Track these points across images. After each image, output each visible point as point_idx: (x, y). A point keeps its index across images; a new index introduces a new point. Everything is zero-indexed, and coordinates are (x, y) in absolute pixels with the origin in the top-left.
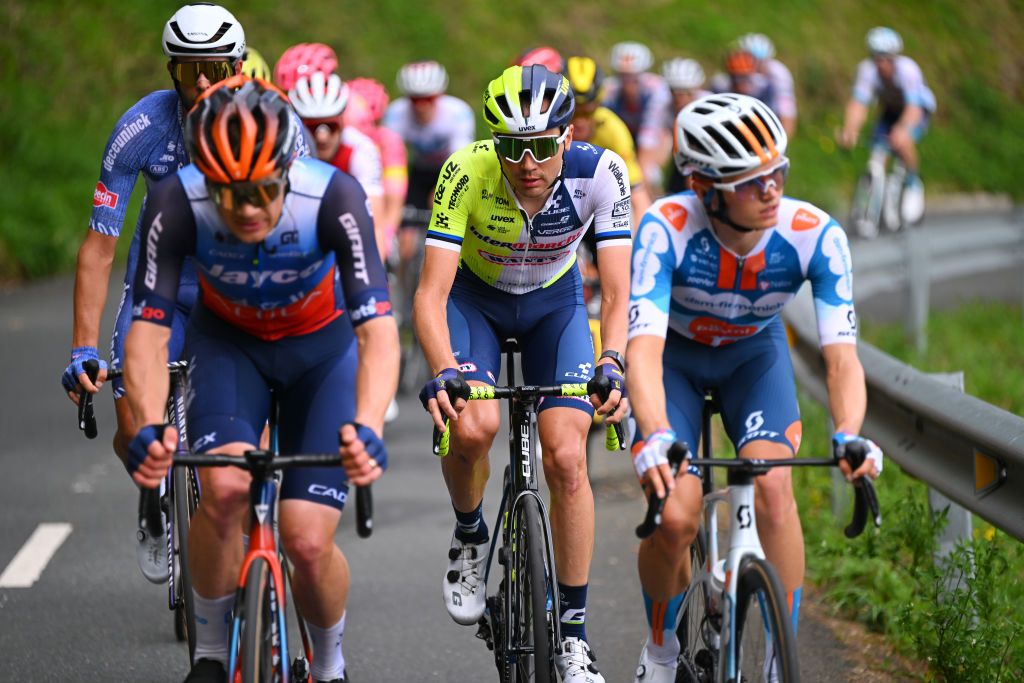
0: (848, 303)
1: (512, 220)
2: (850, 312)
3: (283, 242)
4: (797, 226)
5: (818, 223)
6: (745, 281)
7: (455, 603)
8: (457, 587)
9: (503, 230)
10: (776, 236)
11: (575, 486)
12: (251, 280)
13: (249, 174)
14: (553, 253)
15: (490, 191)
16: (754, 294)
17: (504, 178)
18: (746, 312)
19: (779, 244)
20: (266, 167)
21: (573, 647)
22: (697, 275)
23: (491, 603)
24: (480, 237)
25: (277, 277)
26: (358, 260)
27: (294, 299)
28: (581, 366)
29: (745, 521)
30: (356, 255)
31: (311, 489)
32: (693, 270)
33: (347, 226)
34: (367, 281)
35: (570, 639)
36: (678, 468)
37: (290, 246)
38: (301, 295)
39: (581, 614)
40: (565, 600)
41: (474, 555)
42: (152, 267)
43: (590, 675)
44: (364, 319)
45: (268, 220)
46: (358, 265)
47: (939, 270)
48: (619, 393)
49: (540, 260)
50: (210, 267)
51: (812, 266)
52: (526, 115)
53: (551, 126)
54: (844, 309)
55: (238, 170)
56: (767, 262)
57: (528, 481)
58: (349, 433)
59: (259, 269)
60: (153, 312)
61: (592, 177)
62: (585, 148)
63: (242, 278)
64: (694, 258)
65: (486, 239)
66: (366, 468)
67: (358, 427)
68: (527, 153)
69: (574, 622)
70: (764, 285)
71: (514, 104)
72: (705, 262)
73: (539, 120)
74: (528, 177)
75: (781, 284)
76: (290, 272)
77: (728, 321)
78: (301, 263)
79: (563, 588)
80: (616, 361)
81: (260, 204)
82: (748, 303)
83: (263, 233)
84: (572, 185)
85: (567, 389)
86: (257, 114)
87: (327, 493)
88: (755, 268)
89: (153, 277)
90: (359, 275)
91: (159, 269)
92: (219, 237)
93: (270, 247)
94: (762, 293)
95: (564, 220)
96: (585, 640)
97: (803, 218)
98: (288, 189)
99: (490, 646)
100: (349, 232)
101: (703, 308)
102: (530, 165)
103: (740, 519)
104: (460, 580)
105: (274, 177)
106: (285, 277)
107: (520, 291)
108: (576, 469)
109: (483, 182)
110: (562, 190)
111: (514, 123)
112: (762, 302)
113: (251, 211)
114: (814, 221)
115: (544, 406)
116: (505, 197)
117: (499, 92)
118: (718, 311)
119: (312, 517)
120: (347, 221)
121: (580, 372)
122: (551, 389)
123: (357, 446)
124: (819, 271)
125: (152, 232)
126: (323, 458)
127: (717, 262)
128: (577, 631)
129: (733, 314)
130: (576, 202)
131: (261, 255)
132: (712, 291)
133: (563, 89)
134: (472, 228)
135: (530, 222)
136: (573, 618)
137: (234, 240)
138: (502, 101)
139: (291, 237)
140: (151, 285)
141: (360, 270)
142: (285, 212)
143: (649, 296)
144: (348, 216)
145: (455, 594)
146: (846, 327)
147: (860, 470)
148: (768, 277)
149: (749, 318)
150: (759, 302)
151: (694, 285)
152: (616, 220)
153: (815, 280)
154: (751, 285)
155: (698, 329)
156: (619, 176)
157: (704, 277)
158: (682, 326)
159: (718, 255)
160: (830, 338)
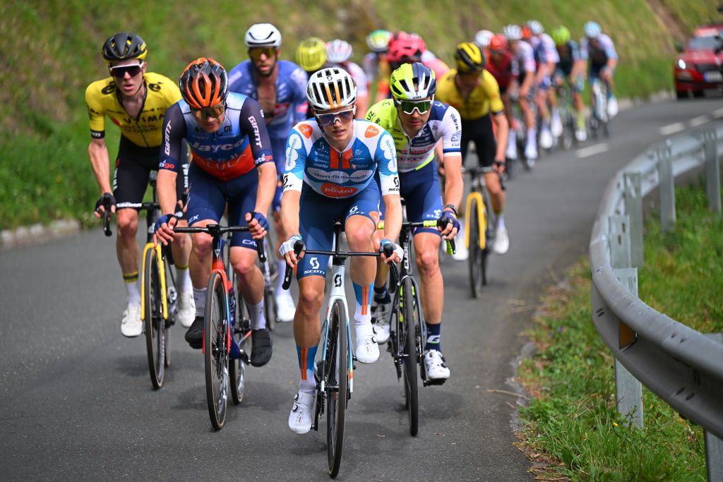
0: (394, 173)
1: (402, 139)
2: (396, 178)
3: (226, 131)
4: (368, 135)
5: (378, 133)
6: (342, 163)
10: (357, 140)
11: (432, 273)
12: (212, 149)
13: (210, 104)
14: (420, 156)
15: (391, 126)
16: (350, 171)
17: (399, 119)
19: (358, 144)
20: (217, 100)
21: (433, 355)
22: (319, 163)
23: (392, 333)
25: (224, 147)
26: (257, 137)
27: (233, 157)
28: (435, 211)
29: (338, 283)
30: (256, 135)
31: (244, 242)
32: (316, 160)
33: (252, 122)
34: (261, 146)
35: (432, 351)
36: (298, 255)
37: (228, 132)
38: (236, 155)
39: (437, 338)
40: (429, 331)
41: (383, 309)
42: (168, 145)
43: (442, 368)
44: (260, 163)
45: (219, 122)
46: (257, 139)
48: (452, 225)
49: (415, 159)
51: (376, 156)
53: (428, 95)
54: (393, 176)
55: (205, 102)
56: (354, 154)
57: (407, 271)
58: (249, 216)
59: (215, 144)
60: (169, 166)
61: (441, 120)
62: (439, 106)
63: (208, 148)
64: (316, 153)
66: (260, 231)
68: (416, 109)
69: (434, 342)
70: (354, 166)
71: (410, 84)
72: (323, 155)
73: (423, 93)
75: (363, 166)
76: (229, 145)
77: (339, 185)
78: (234, 140)
79: (429, 325)
80: (453, 209)
81: (216, 116)
82: (348, 176)
83: (216, 128)
84: (431, 123)
85: (426, 223)
86: (211, 77)
87: (251, 243)
88: (347, 157)
89: (168, 150)
90: (257, 144)
91: (170, 146)
92: (197, 129)
93: (220, 133)
94: (354, 171)
95: (427, 139)
96: (440, 351)
97: (371, 131)
98: (226, 107)
99: (393, 356)
100: (253, 124)
101: (325, 179)
102: (416, 115)
103: (336, 282)
104: (376, 322)
105: (220, 104)
106: (227, 147)
107: (404, 171)
108: (433, 264)
109: (387, 121)
110: (428, 126)
111: (410, 95)
112: (354, 175)
113: (211, 120)
114: (376, 132)
115: (417, 232)
116: (398, 129)
117: (401, 78)
118: (332, 180)
119: (244, 255)
120: (252, 119)
121: (435, 214)
122: (418, 223)
124: (379, 158)
125: (167, 129)
127: (329, 155)
128: (436, 347)
129: (341, 181)
130: (433, 132)
131: (216, 138)
132: (327, 170)
133: (433, 77)
135: (411, 141)
136: (434, 340)
137: (203, 131)
138: (403, 82)
139: (229, 128)
140: (168, 154)
141: (258, 142)
142: (226, 118)
143: (292, 171)
144: (252, 117)
146: (393, 186)
147: (389, 258)
148: (355, 162)
149: (350, 183)
150: (352, 176)
151: (318, 167)
152: (453, 143)
153: (378, 162)
154: (347, 166)
155: (326, 190)
156: (455, 121)
157: (323, 164)
158: (317, 188)
159: (329, 150)
160: (385, 192)
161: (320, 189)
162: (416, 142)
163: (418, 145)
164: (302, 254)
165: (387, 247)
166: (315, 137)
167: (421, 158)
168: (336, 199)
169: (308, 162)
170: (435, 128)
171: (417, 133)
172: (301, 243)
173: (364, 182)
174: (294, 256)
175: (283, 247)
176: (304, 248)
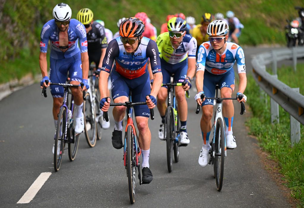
0: (244, 64)
2: (244, 66)
3: (138, 55)
4: (232, 48)
5: (237, 47)
6: (222, 60)
7: (161, 136)
8: (161, 133)
9: (169, 51)
10: (228, 50)
11: (182, 100)
13: (128, 36)
15: (167, 43)
16: (224, 63)
18: (222, 67)
19: (228, 52)
21: (183, 134)
22: (211, 59)
24: (165, 52)
25: (136, 63)
27: (139, 68)
29: (219, 111)
30: (155, 58)
31: (143, 114)
32: (210, 58)
33: (153, 51)
34: (156, 64)
35: (183, 132)
36: (203, 99)
37: (140, 56)
40: (182, 124)
42: (108, 59)
44: (156, 73)
46: (155, 60)
47: (280, 59)
48: (188, 85)
50: (121, 60)
51: (236, 57)
52: (175, 28)
53: (180, 31)
54: (243, 66)
56: (226, 56)
57: (170, 104)
58: (148, 97)
59: (132, 61)
60: (107, 70)
61: (189, 43)
62: (188, 36)
63: (128, 63)
64: (211, 55)
65: (166, 53)
66: (152, 105)
67: (150, 96)
68: (175, 36)
70: (226, 61)
71: (173, 25)
72: (213, 56)
73: (178, 29)
74: (175, 41)
75: (230, 61)
76: (139, 62)
77: (219, 69)
78: (142, 60)
80: (189, 79)
82: (223, 65)
84: (184, 43)
87: (146, 114)
88: (223, 57)
89: (108, 62)
91: (110, 60)
94: (226, 63)
95: (182, 50)
97: (234, 46)
100: (154, 53)
101: (213, 66)
102: (175, 38)
103: (218, 110)
104: (162, 131)
106: (138, 63)
107: (173, 64)
108: (182, 96)
109: (166, 41)
110: (182, 44)
111: (173, 29)
112: (226, 65)
114: (236, 47)
116: (170, 44)
117: (170, 22)
118: (216, 67)
123: (150, 100)
124: (237, 58)
125: (110, 52)
126: (143, 103)
127: (216, 56)
129: (220, 67)
132: (215, 62)
133: (184, 23)
134: (163, 50)
135: (175, 50)
136: (183, 128)
138: (171, 24)
139: (140, 54)
140: (108, 64)
141: (155, 62)
143: (201, 62)
144: (154, 49)
145: (161, 134)
146: (243, 69)
147: (241, 100)
148: (227, 59)
149: (224, 68)
150: (225, 65)
151: (211, 61)
152: (193, 53)
153: (237, 60)
154: (223, 61)
155: (213, 71)
156: (195, 43)
157: (213, 60)
158: (210, 70)
159: (216, 54)
160: (240, 72)
161: (211, 71)
162: (177, 51)
163: (178, 52)
164: (204, 99)
165: (240, 96)
166: (210, 49)
167: (180, 58)
168: (217, 75)
169: (207, 59)
170: (186, 46)
171: (178, 47)
172: (204, 95)
173: (229, 68)
174: (201, 100)
175: (196, 96)
176: (205, 97)
